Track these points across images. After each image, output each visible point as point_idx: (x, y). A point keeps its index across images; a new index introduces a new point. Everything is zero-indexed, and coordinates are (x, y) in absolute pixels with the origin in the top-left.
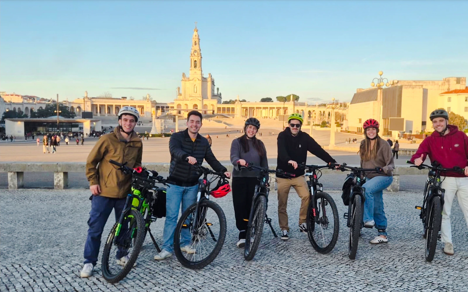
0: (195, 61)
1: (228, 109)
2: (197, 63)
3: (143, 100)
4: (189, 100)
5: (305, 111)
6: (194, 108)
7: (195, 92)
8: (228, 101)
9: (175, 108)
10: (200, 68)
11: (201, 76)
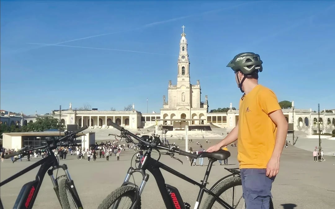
0: (183, 67)
1: (219, 118)
2: (185, 69)
3: (125, 111)
4: (176, 110)
5: (309, 119)
6: (181, 118)
7: (183, 100)
8: (217, 109)
9: (162, 118)
10: (188, 74)
11: (189, 82)
